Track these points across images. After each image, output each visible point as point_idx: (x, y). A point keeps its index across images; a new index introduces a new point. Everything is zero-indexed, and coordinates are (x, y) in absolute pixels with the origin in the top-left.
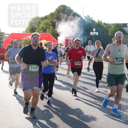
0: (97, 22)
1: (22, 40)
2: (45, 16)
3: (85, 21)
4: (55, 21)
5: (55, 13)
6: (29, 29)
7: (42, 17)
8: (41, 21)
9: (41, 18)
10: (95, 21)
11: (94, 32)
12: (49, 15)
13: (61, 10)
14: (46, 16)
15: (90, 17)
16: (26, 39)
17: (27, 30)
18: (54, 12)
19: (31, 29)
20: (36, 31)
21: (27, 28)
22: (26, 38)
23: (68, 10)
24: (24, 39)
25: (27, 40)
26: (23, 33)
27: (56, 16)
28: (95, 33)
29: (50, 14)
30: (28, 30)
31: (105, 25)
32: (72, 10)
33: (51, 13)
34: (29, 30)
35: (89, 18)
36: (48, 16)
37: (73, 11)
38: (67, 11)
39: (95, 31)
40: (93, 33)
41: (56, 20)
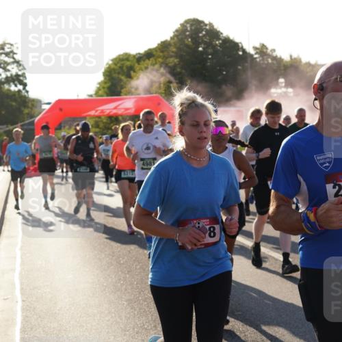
0: (286, 62)
1: (88, 118)
2: (145, 52)
3: (256, 58)
4: (173, 64)
5: (172, 41)
6: (104, 88)
7: (139, 54)
8: (136, 65)
9: (134, 56)
10: (283, 57)
11: (281, 88)
12: (157, 47)
13: (188, 31)
14: (150, 50)
15: (267, 49)
16: (97, 114)
17: (99, 89)
18: (171, 38)
19: (109, 88)
20: (122, 91)
21: (98, 86)
22: (97, 111)
23: (207, 31)
24: (92, 113)
25: (99, 117)
26: (90, 98)
27: (174, 50)
28: (284, 90)
29: (158, 44)
30: (102, 90)
31: (311, 68)
32: (219, 31)
33: (162, 42)
34: (106, 90)
35: (265, 50)
36: (155, 49)
37: (222, 34)
38: (204, 35)
39: (283, 85)
40: (279, 91)
41: (176, 61)
